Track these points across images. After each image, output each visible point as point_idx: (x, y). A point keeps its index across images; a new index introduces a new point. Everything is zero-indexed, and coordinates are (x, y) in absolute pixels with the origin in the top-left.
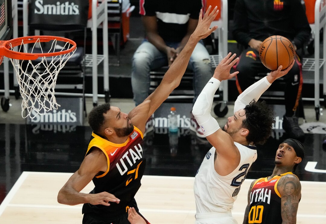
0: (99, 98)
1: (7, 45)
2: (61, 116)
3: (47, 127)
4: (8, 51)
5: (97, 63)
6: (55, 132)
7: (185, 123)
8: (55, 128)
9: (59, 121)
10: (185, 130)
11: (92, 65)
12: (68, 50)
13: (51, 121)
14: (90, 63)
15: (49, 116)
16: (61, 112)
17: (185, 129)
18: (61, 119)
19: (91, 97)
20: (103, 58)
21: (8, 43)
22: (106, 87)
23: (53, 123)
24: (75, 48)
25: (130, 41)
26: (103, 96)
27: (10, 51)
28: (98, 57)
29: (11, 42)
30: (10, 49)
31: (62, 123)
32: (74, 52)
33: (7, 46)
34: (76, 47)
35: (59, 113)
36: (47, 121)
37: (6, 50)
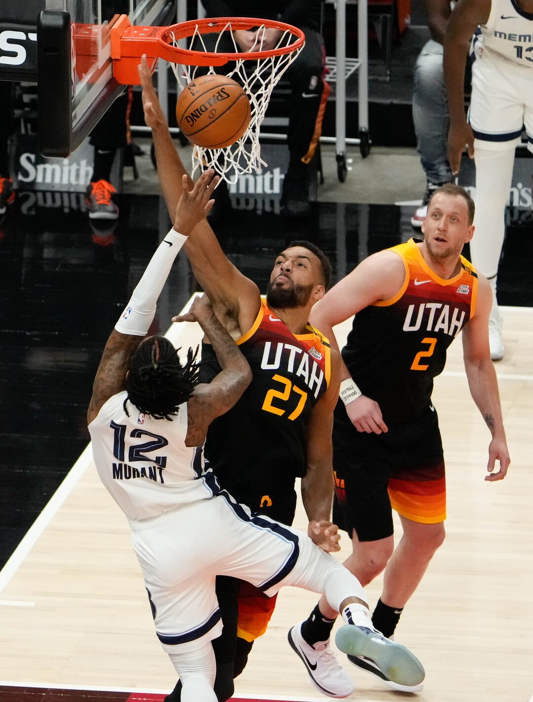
0: (348, 145)
1: (164, 35)
2: (272, 180)
3: (243, 201)
4: (167, 48)
5: (346, 74)
6: (259, 212)
7: (521, 197)
8: (260, 206)
9: (268, 191)
10: (522, 212)
11: (334, 78)
12: (287, 46)
13: (251, 190)
14: (331, 75)
15: (247, 181)
16: (272, 173)
17: (521, 209)
18: (272, 187)
19: (334, 144)
20: (357, 65)
21: (166, 31)
22: (364, 123)
23: (255, 196)
24: (302, 42)
25: (412, 31)
26: (357, 141)
27: (171, 48)
28: (347, 61)
29: (172, 29)
30: (171, 44)
31: (273, 194)
32: (299, 50)
33: (165, 37)
34: (304, 42)
35: (268, 176)
36: (242, 190)
37: (163, 46)
